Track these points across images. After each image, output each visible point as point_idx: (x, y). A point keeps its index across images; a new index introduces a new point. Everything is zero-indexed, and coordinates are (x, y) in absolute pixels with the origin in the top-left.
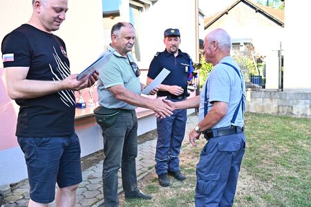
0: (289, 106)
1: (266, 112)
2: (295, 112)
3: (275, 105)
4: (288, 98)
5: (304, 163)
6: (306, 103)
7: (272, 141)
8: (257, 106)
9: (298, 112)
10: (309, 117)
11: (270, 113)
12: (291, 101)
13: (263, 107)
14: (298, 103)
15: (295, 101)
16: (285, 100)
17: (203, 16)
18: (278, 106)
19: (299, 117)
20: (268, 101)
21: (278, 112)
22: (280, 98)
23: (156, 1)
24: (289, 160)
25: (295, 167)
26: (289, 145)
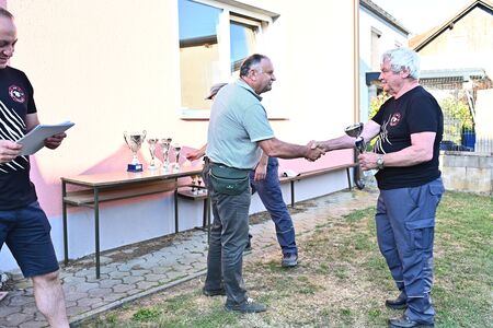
1: (471, 190)
3: (487, 180)
5: (477, 271)
7: (445, 235)
8: (456, 180)
11: (478, 192)
13: (466, 181)
17: (407, 33)
18: (492, 181)
20: (474, 172)
21: (492, 190)
23: (278, 16)
24: (453, 264)
25: (455, 275)
26: (472, 242)
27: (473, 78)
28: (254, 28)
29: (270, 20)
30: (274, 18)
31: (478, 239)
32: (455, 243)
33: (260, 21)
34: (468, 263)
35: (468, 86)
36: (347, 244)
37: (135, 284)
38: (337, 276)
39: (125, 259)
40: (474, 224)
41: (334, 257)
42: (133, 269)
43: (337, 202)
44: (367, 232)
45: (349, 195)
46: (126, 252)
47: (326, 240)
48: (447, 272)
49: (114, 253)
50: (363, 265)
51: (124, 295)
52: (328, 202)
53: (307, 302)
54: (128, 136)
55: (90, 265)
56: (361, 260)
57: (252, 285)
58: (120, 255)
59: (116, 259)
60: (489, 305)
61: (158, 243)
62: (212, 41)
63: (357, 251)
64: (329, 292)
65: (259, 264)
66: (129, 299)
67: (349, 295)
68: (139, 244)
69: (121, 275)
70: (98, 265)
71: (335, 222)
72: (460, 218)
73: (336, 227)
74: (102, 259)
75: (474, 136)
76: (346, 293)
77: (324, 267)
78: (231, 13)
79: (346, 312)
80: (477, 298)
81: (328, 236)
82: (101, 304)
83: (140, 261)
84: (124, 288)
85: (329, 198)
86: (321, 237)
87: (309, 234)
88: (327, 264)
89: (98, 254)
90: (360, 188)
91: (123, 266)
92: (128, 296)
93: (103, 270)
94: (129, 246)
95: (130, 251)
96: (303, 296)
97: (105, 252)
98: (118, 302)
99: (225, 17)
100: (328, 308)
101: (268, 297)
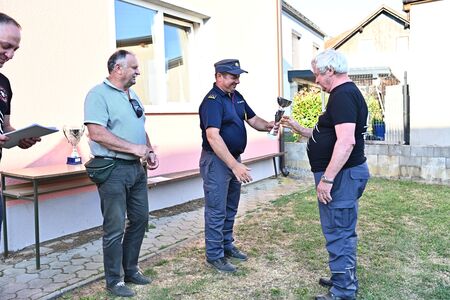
0: (415, 167)
1: (383, 174)
2: (424, 176)
3: (396, 166)
4: (414, 155)
5: (391, 248)
6: (440, 163)
8: (370, 167)
9: (429, 176)
10: (444, 183)
11: (388, 176)
12: (419, 160)
13: (378, 167)
14: (428, 162)
15: (424, 159)
16: (410, 157)
17: (323, 36)
18: (400, 167)
19: (431, 182)
20: (385, 159)
21: (400, 175)
22: (403, 155)
23: (209, 18)
24: (370, 243)
25: (373, 253)
26: (386, 222)
27: (381, 75)
28: (186, 29)
29: (201, 22)
30: (205, 20)
31: (390, 219)
32: (371, 224)
33: (192, 23)
34: (383, 241)
35: (377, 83)
36: (275, 227)
37: (75, 273)
38: (267, 258)
39: (65, 248)
40: (387, 206)
41: (263, 240)
42: (73, 258)
43: (265, 189)
44: (293, 216)
45: (275, 182)
46: (67, 241)
47: (256, 224)
48: (365, 250)
49: (55, 243)
50: (290, 247)
51: (65, 284)
52: (257, 189)
53: (240, 284)
54: (68, 129)
55: (31, 256)
56: (288, 242)
57: (188, 270)
58: (61, 245)
59: (57, 249)
60: (403, 280)
61: (97, 232)
62: (147, 41)
63: (285, 234)
64: (260, 274)
65: (194, 249)
66: (69, 288)
67: (278, 275)
68: (80, 234)
69: (61, 264)
70: (38, 256)
71: (264, 207)
72: (374, 201)
73: (265, 212)
74: (42, 250)
75: (384, 127)
76: (276, 273)
77: (255, 250)
78: (165, 15)
79: (276, 292)
80: (392, 273)
81: (258, 220)
82: (41, 294)
83: (80, 251)
84: (65, 277)
85: (258, 185)
86: (252, 221)
87: (240, 219)
88: (257, 247)
89: (38, 244)
90: (285, 175)
91: (64, 256)
92: (68, 285)
93: (43, 260)
94: (70, 236)
95: (71, 241)
96: (236, 279)
97: (44, 243)
98: (58, 293)
99: (159, 19)
100: (260, 289)
101: (203, 281)
